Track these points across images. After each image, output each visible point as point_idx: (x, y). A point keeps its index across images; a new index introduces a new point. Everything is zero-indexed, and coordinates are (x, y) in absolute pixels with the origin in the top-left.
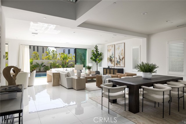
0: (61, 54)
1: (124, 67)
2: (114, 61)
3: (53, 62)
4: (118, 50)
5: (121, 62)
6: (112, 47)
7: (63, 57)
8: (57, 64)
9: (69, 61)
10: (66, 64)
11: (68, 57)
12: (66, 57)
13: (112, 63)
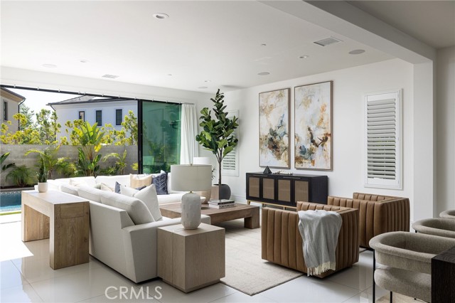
0: (72, 123)
1: (331, 169)
2: (288, 149)
3: (43, 153)
4: (303, 107)
5: (318, 151)
6: (281, 96)
7: (81, 134)
8: (60, 160)
9: (102, 147)
10: (91, 159)
11: (102, 135)
12: (91, 134)
13: (279, 157)
